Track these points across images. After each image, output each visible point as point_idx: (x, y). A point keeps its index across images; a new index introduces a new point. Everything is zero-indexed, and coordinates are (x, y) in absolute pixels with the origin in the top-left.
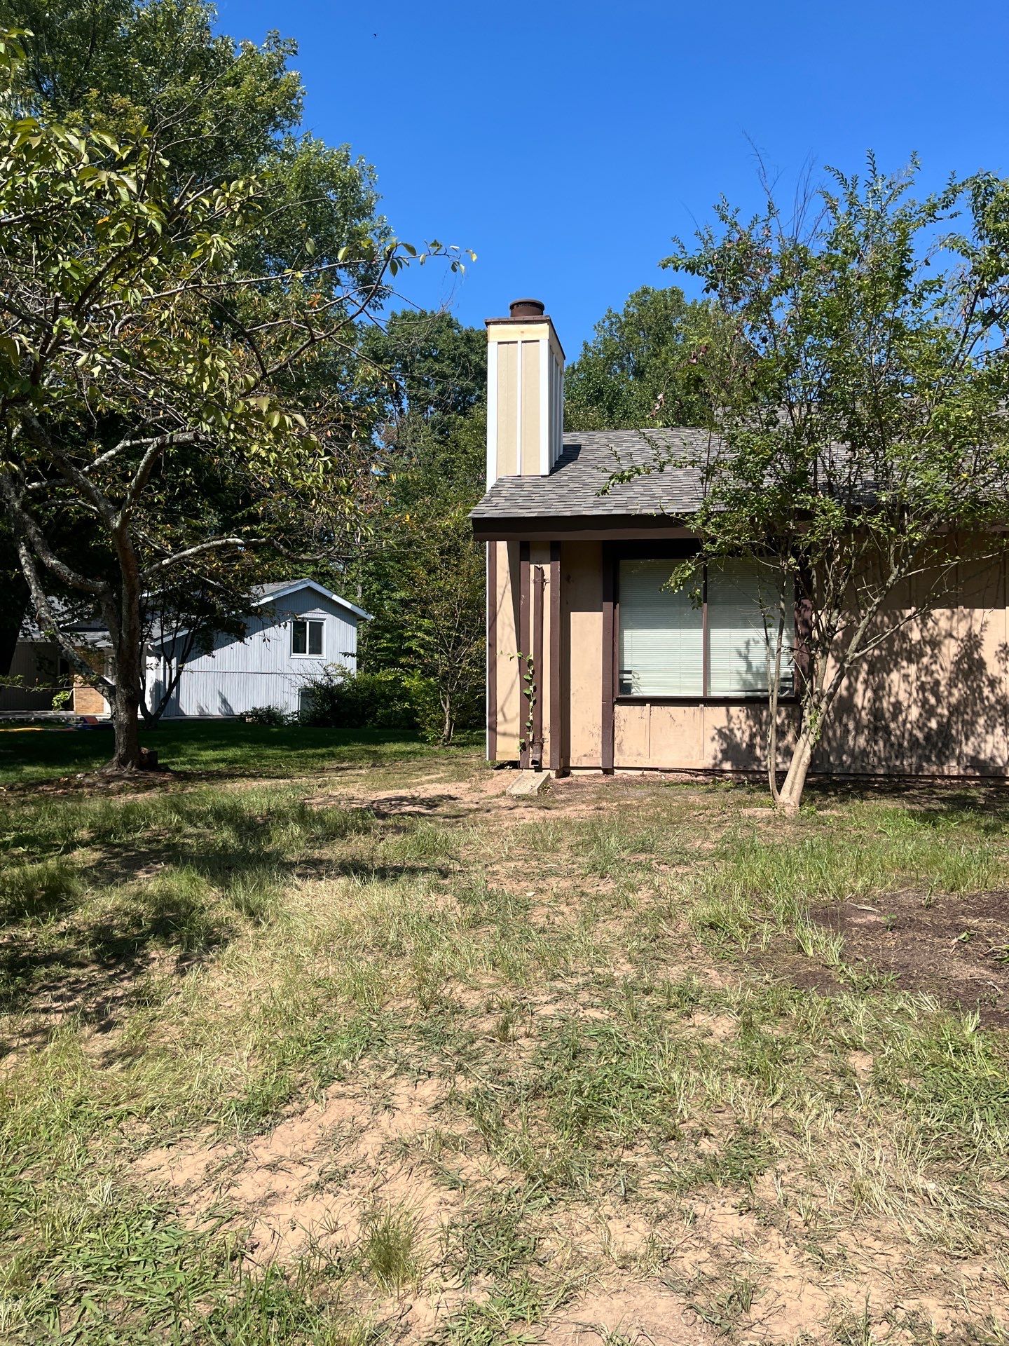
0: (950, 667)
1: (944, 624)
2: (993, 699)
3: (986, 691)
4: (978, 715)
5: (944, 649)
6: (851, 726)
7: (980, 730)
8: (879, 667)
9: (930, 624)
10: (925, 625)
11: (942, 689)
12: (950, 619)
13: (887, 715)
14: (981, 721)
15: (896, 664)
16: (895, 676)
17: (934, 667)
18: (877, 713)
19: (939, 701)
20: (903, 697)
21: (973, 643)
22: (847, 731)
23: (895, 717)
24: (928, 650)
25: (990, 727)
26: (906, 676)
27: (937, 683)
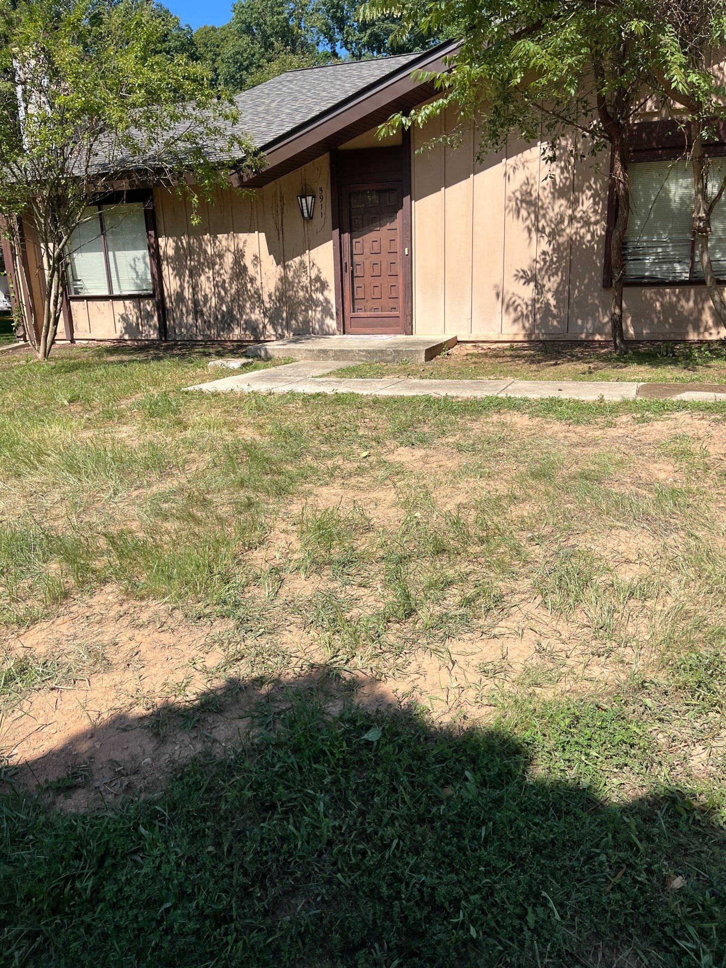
0: (230, 271)
1: (224, 243)
2: (253, 292)
3: (249, 285)
4: (245, 300)
5: (226, 260)
6: (184, 310)
7: (248, 311)
8: (194, 273)
9: (218, 243)
10: (215, 244)
11: (227, 285)
12: (227, 239)
13: (201, 303)
14: (248, 305)
15: (203, 270)
16: (203, 278)
17: (222, 272)
18: (196, 302)
19: (226, 293)
20: (208, 291)
21: (239, 255)
22: (182, 314)
23: (205, 303)
24: (218, 260)
25: (252, 309)
26: (208, 278)
27: (224, 281)
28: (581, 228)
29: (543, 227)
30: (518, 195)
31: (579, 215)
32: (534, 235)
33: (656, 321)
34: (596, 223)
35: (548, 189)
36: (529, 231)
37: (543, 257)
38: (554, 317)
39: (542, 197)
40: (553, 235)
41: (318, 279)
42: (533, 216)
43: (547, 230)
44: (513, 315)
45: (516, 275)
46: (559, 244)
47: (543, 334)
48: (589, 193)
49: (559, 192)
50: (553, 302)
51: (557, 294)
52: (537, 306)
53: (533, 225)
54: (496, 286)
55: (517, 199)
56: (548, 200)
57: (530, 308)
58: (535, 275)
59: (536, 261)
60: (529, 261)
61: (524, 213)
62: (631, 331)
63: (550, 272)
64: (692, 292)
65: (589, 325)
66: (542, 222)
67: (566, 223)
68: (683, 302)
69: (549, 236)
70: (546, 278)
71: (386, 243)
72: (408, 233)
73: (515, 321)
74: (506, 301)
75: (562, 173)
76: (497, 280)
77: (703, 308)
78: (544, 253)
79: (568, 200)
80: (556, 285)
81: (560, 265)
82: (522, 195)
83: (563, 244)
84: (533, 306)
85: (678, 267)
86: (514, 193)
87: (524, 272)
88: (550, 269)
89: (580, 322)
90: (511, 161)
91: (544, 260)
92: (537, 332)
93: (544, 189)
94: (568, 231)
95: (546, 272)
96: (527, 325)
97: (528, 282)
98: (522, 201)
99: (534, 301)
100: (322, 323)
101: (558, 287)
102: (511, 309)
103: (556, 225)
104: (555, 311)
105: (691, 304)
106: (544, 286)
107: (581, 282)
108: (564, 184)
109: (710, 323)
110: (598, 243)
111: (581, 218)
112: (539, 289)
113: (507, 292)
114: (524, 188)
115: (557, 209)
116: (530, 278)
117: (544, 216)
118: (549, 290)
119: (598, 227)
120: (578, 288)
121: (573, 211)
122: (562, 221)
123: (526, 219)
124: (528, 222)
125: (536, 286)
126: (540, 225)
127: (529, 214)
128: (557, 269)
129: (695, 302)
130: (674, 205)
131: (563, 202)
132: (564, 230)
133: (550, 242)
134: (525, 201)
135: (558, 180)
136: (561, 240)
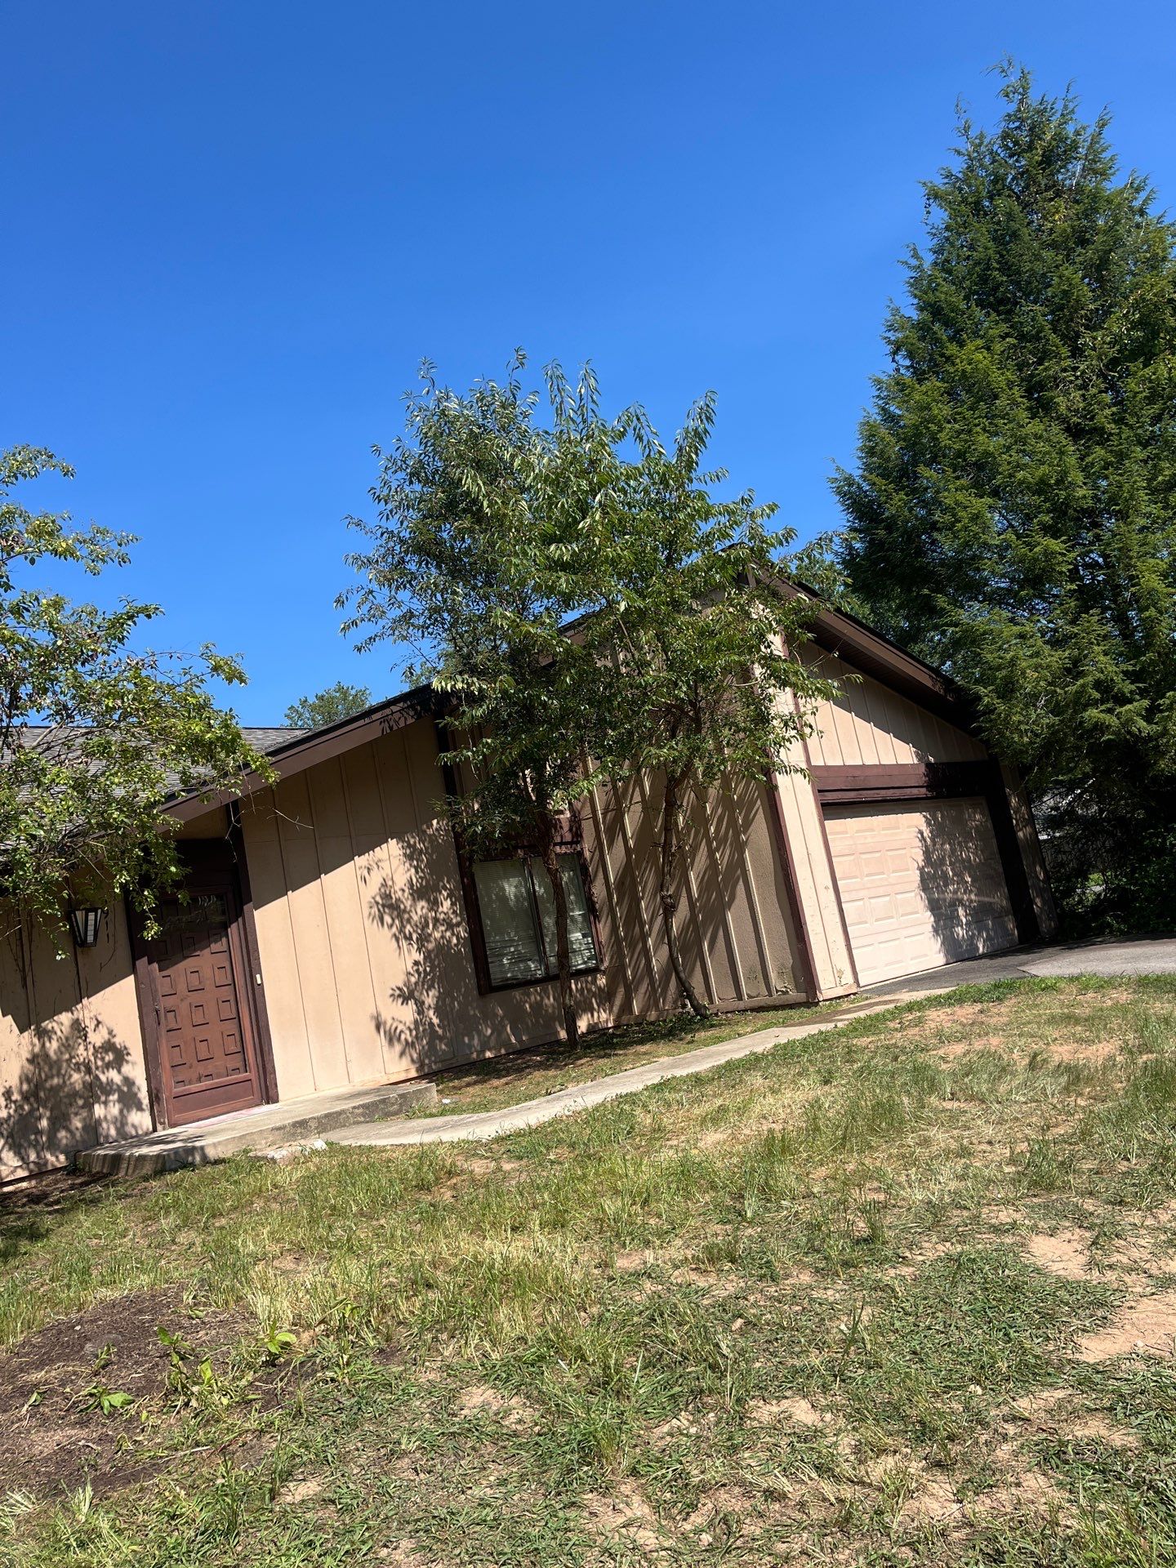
28: (446, 931)
29: (410, 934)
30: (378, 899)
31: (442, 916)
32: (402, 942)
33: (531, 1024)
34: (458, 924)
35: (407, 890)
36: (397, 940)
37: (415, 968)
38: (441, 1039)
39: (402, 899)
40: (423, 939)
41: (109, 1046)
42: (397, 922)
43: (415, 936)
44: (398, 1048)
45: (392, 995)
46: (428, 952)
47: (435, 1063)
48: (445, 894)
49: (419, 893)
50: (436, 1021)
51: (438, 1010)
52: (421, 1029)
53: (400, 932)
54: (374, 1016)
55: (377, 903)
56: (409, 903)
57: (414, 1033)
58: (412, 992)
59: (409, 973)
60: (402, 976)
61: (387, 919)
63: (426, 986)
65: (476, 1042)
66: (408, 928)
67: (431, 926)
68: (546, 1001)
69: (417, 943)
70: (424, 992)
72: (257, 954)
74: (387, 1029)
75: (417, 872)
78: (416, 963)
79: (428, 901)
80: (435, 1000)
81: (435, 975)
82: (382, 899)
83: (433, 950)
84: (417, 1028)
85: (532, 965)
86: (374, 897)
87: (399, 989)
88: (426, 982)
89: (466, 1039)
90: (363, 860)
91: (417, 971)
92: (427, 1061)
94: (434, 935)
95: (423, 985)
96: (415, 1056)
97: (406, 1001)
98: (383, 906)
99: (417, 1023)
100: (121, 1123)
101: (438, 1002)
102: (395, 1040)
103: (422, 930)
104: (440, 1032)
106: (424, 1002)
107: (459, 991)
108: (422, 885)
110: (463, 946)
111: (444, 920)
112: (420, 1005)
113: (387, 1017)
114: (383, 891)
115: (419, 912)
116: (407, 995)
117: (409, 921)
118: (430, 1007)
119: (461, 929)
120: (456, 999)
121: (435, 914)
122: (428, 926)
123: (392, 926)
124: (394, 929)
125: (415, 1004)
126: (407, 932)
127: (393, 920)
128: (432, 980)
130: (512, 904)
131: (423, 903)
132: (430, 935)
133: (419, 950)
134: (388, 906)
135: (414, 881)
136: (431, 946)
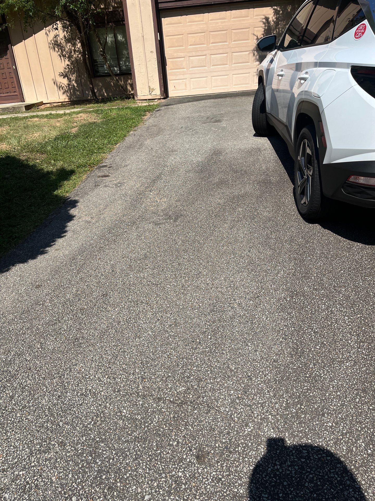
28: (79, 54)
30: (53, 42)
31: (77, 49)
32: (62, 58)
33: (113, 90)
35: (63, 39)
36: (60, 57)
37: (68, 67)
38: (77, 91)
39: (62, 43)
40: (70, 57)
42: (60, 50)
43: (67, 56)
44: (62, 91)
45: (59, 75)
46: (72, 61)
47: (75, 98)
48: (79, 41)
49: (68, 40)
50: (75, 85)
51: (76, 81)
52: (70, 87)
53: (61, 54)
54: (53, 80)
55: (53, 44)
56: (64, 44)
57: (68, 88)
58: (66, 75)
59: (65, 68)
60: (63, 69)
62: (106, 95)
63: (72, 73)
64: (122, 78)
66: (64, 53)
68: (120, 82)
69: (68, 58)
70: (71, 75)
71: (5, 64)
72: (13, 60)
73: (64, 93)
74: (58, 85)
75: (67, 33)
76: (53, 77)
77: (127, 84)
78: (68, 65)
79: (72, 43)
80: (75, 78)
81: (75, 70)
82: (54, 42)
83: (74, 61)
84: (69, 87)
85: (116, 69)
86: (51, 41)
87: (62, 73)
88: (72, 71)
89: (87, 92)
90: (47, 28)
91: (68, 68)
92: (72, 97)
93: (62, 39)
94: (74, 56)
95: (70, 73)
96: (68, 95)
97: (64, 77)
98: (55, 45)
99: (69, 85)
101: (76, 79)
102: (61, 89)
103: (70, 54)
104: (77, 88)
105: (123, 82)
106: (71, 78)
108: (69, 37)
109: (130, 90)
111: (78, 50)
112: (69, 79)
113: (58, 82)
114: (55, 39)
115: (68, 47)
116: (65, 75)
117: (64, 50)
118: (73, 80)
120: (83, 78)
121: (75, 48)
122: (72, 52)
123: (58, 52)
125: (68, 79)
126: (64, 54)
127: (59, 50)
129: (124, 82)
130: (109, 45)
131: (70, 44)
132: (73, 56)
133: (69, 61)
134: (56, 45)
135: (66, 36)
136: (73, 59)
